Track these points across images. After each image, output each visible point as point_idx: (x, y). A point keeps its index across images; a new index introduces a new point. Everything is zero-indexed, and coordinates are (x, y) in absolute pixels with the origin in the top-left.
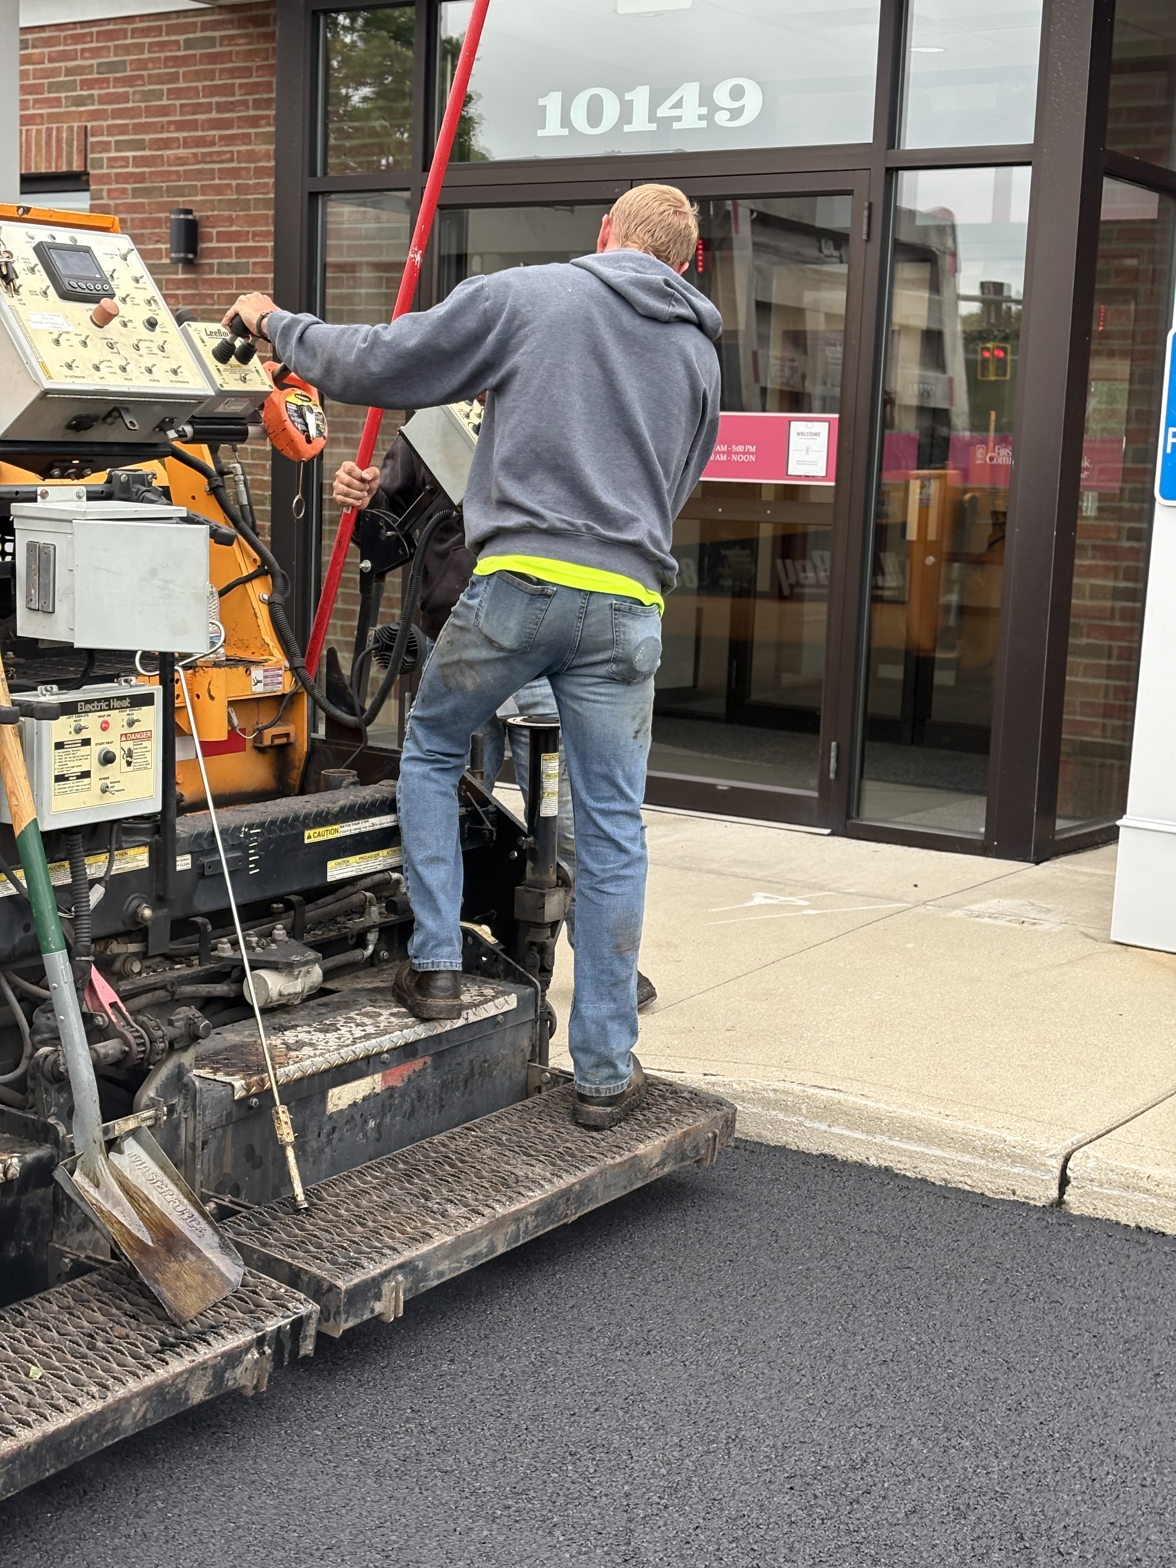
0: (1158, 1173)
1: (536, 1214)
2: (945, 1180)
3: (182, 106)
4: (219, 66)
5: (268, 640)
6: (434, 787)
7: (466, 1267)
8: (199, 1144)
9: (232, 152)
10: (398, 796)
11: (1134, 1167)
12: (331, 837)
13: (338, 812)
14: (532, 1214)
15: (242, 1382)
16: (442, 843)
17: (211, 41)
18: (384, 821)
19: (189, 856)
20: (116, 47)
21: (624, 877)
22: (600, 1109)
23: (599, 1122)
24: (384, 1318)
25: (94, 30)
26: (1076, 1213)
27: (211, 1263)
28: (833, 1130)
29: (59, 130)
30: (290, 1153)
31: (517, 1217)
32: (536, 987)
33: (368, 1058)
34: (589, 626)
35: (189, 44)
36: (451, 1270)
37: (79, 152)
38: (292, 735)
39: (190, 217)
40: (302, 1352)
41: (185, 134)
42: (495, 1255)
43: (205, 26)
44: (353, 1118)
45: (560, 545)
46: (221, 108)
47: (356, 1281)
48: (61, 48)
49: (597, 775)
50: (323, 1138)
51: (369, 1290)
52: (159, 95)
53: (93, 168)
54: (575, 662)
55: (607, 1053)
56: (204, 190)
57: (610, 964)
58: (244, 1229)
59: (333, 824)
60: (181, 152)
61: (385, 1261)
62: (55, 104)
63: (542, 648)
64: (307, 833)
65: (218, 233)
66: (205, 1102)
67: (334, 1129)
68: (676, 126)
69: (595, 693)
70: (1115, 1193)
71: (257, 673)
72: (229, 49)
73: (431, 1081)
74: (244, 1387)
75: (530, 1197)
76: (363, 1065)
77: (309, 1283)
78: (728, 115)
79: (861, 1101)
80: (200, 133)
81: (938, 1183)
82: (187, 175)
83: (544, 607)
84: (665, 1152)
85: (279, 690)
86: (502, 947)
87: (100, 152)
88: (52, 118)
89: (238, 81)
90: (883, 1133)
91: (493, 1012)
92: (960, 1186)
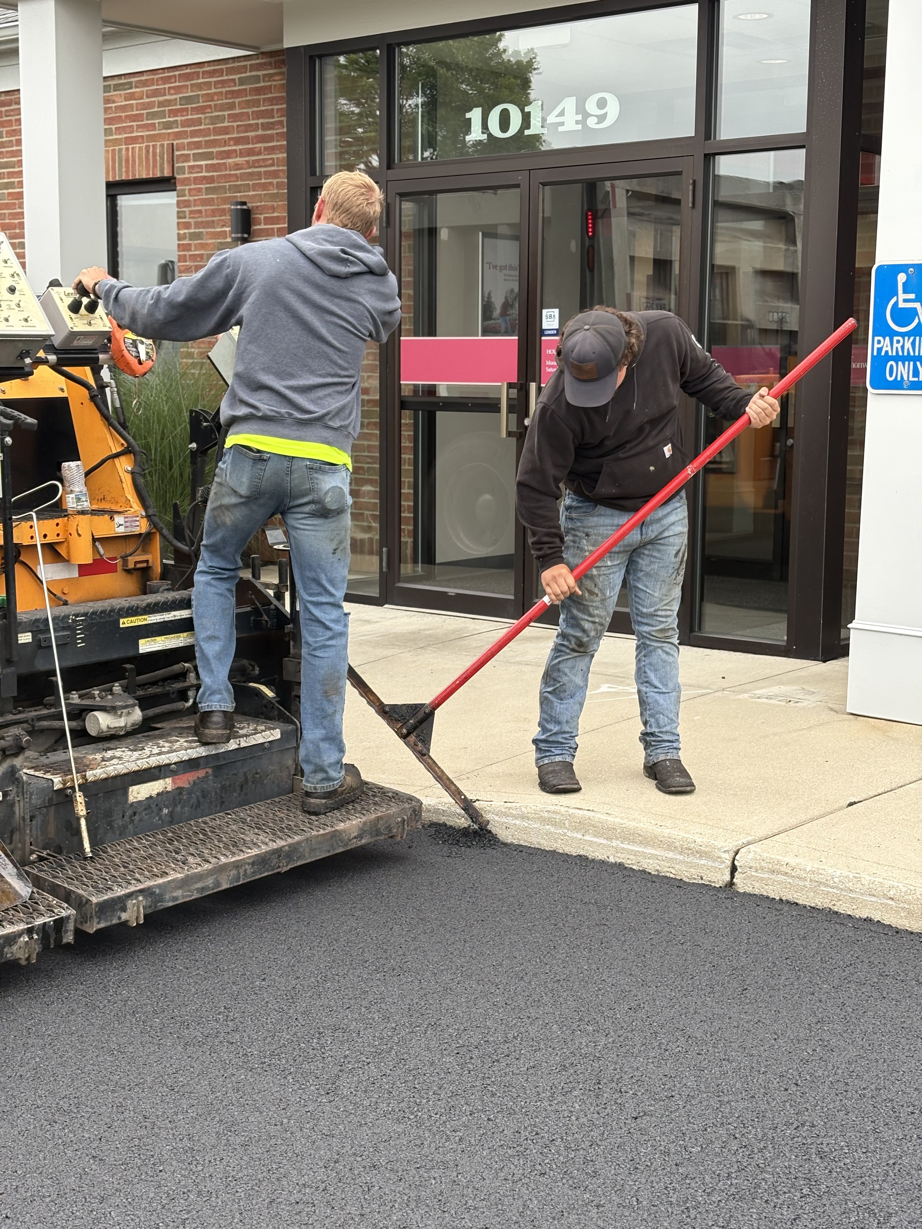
0: (793, 861)
1: (253, 864)
2: (657, 870)
3: (238, 126)
4: (263, 97)
5: (129, 497)
6: (213, 590)
7: (196, 896)
8: (28, 817)
9: (273, 159)
10: (193, 597)
11: (779, 857)
12: (140, 623)
13: (146, 607)
14: (249, 864)
15: (18, 956)
16: (217, 627)
17: (257, 79)
18: (184, 614)
19: (30, 634)
20: (192, 85)
21: (329, 646)
22: (317, 801)
23: (317, 809)
24: (130, 924)
25: (177, 73)
26: (741, 891)
27: (10, 885)
28: (586, 838)
29: (154, 146)
30: (83, 822)
31: (237, 865)
32: (296, 725)
33: (159, 768)
34: (294, 480)
35: (242, 81)
36: (184, 897)
37: (168, 162)
38: (150, 561)
39: (245, 207)
40: (65, 941)
41: (241, 147)
42: (220, 889)
43: (253, 68)
44: (149, 806)
45: (271, 427)
46: (265, 127)
47: (106, 897)
48: (155, 87)
49: (308, 578)
50: (127, 818)
51: (116, 904)
52: (222, 119)
53: (178, 174)
54: (292, 504)
55: (320, 763)
56: (255, 187)
57: (321, 704)
58: (46, 868)
59: (142, 615)
60: (239, 160)
61: (130, 887)
62: (151, 128)
63: (267, 495)
64: (121, 621)
65: (265, 218)
66: (31, 790)
67: (135, 814)
68: (561, 129)
69: (304, 524)
70: (766, 876)
71: (119, 519)
72: (269, 83)
73: (212, 785)
74: (19, 959)
75: (248, 853)
76: (156, 772)
77: (75, 899)
78: (595, 120)
79: (604, 817)
80: (251, 146)
81: (653, 873)
82: (242, 177)
83: (263, 468)
84: (361, 829)
85: (137, 530)
86: (278, 699)
87: (183, 162)
88: (151, 138)
89: (275, 107)
90: (617, 839)
91: (261, 741)
92: (668, 874)
